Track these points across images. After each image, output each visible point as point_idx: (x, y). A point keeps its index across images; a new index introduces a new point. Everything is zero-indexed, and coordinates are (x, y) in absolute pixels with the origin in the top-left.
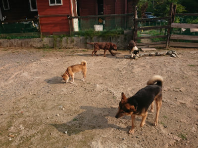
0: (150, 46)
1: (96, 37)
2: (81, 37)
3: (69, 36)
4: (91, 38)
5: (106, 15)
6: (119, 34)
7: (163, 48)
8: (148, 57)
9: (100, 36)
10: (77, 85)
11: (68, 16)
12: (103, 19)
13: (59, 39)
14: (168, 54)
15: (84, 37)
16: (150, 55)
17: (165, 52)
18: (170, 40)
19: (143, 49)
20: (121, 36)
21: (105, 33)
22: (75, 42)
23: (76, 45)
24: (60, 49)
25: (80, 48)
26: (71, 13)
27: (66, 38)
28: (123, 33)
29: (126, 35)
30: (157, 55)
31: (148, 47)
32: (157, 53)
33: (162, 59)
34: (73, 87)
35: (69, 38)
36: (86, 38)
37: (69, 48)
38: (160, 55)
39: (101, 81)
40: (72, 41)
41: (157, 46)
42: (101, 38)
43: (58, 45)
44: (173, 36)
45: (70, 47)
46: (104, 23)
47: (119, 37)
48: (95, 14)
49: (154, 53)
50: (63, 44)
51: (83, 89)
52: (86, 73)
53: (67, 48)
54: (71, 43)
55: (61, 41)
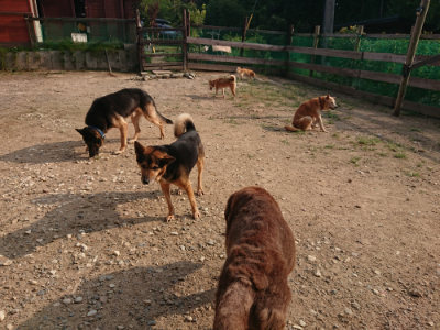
1: (78, 52)
2: (52, 52)
3: (30, 50)
4: (71, 54)
5: (91, 18)
6: (117, 48)
7: (178, 71)
8: (161, 80)
9: (87, 50)
11: (25, 16)
12: (85, 24)
13: (9, 54)
15: (58, 52)
16: (163, 78)
17: (182, 74)
18: (189, 60)
19: (154, 72)
20: (121, 52)
21: (94, 45)
22: (42, 61)
23: (44, 65)
25: (53, 69)
26: (30, 10)
27: (23, 53)
28: (123, 47)
29: (128, 51)
30: (172, 77)
32: (171, 75)
35: (30, 53)
36: (62, 54)
37: (32, 70)
38: (175, 77)
40: (37, 58)
41: (173, 68)
42: (88, 55)
43: (10, 64)
44: (191, 55)
46: (89, 31)
47: (117, 53)
48: (71, 15)
49: (168, 75)
50: (20, 62)
53: (27, 70)
54: (35, 62)
55: (14, 58)
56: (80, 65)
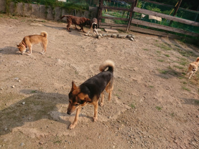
0: (113, 28)
1: (58, 8)
2: (41, 6)
3: (26, 2)
4: (53, 9)
6: (84, 9)
7: (124, 31)
8: (110, 38)
9: (63, 8)
10: (35, 58)
13: (12, 3)
14: (127, 37)
15: (45, 6)
16: (112, 37)
17: (125, 35)
18: (131, 24)
19: (106, 30)
20: (86, 11)
21: (69, 5)
22: (33, 11)
23: (34, 14)
24: (13, 15)
27: (21, 3)
28: (88, 9)
29: (91, 12)
30: (118, 37)
31: (111, 28)
32: (118, 35)
33: (122, 41)
34: (30, 60)
35: (26, 4)
36: (47, 8)
37: (25, 16)
38: (121, 38)
39: (63, 56)
40: (30, 9)
41: (119, 28)
42: (63, 10)
43: (11, 10)
44: (134, 21)
45: (26, 14)
47: (83, 12)
49: (115, 35)
50: (18, 10)
51: (43, 63)
52: (46, 46)
53: (22, 16)
54: (28, 11)
55: (15, 6)
56: (57, 17)
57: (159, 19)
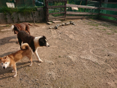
0: (57, 19)
8: (63, 27)
14: (71, 23)
19: (54, 22)
28: (37, 10)
49: (63, 24)
57: (77, 9)
